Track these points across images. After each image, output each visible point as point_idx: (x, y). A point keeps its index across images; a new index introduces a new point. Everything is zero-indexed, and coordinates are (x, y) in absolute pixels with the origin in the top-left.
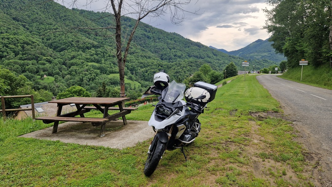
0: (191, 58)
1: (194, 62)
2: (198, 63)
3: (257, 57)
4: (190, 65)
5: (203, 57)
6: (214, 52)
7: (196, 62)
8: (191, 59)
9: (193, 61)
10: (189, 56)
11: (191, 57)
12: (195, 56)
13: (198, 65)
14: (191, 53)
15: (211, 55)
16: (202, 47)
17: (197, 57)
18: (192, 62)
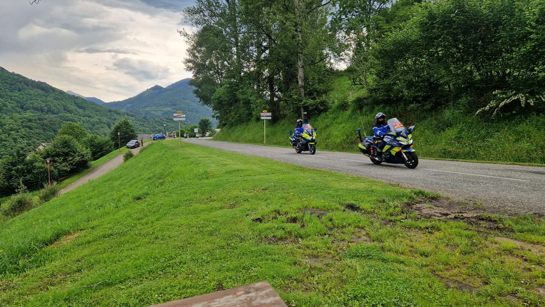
0: (28, 111)
1: (35, 120)
2: (45, 122)
3: (156, 114)
4: (26, 127)
5: (56, 110)
6: (79, 101)
7: (39, 119)
8: (28, 114)
9: (33, 118)
10: (22, 108)
11: (26, 109)
12: (37, 109)
13: (47, 126)
14: (28, 102)
15: (73, 107)
16: (51, 92)
17: (42, 110)
18: (30, 121)
